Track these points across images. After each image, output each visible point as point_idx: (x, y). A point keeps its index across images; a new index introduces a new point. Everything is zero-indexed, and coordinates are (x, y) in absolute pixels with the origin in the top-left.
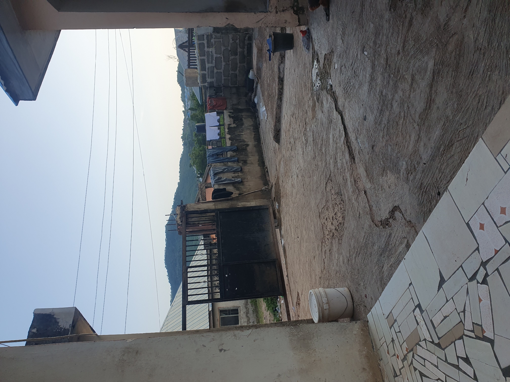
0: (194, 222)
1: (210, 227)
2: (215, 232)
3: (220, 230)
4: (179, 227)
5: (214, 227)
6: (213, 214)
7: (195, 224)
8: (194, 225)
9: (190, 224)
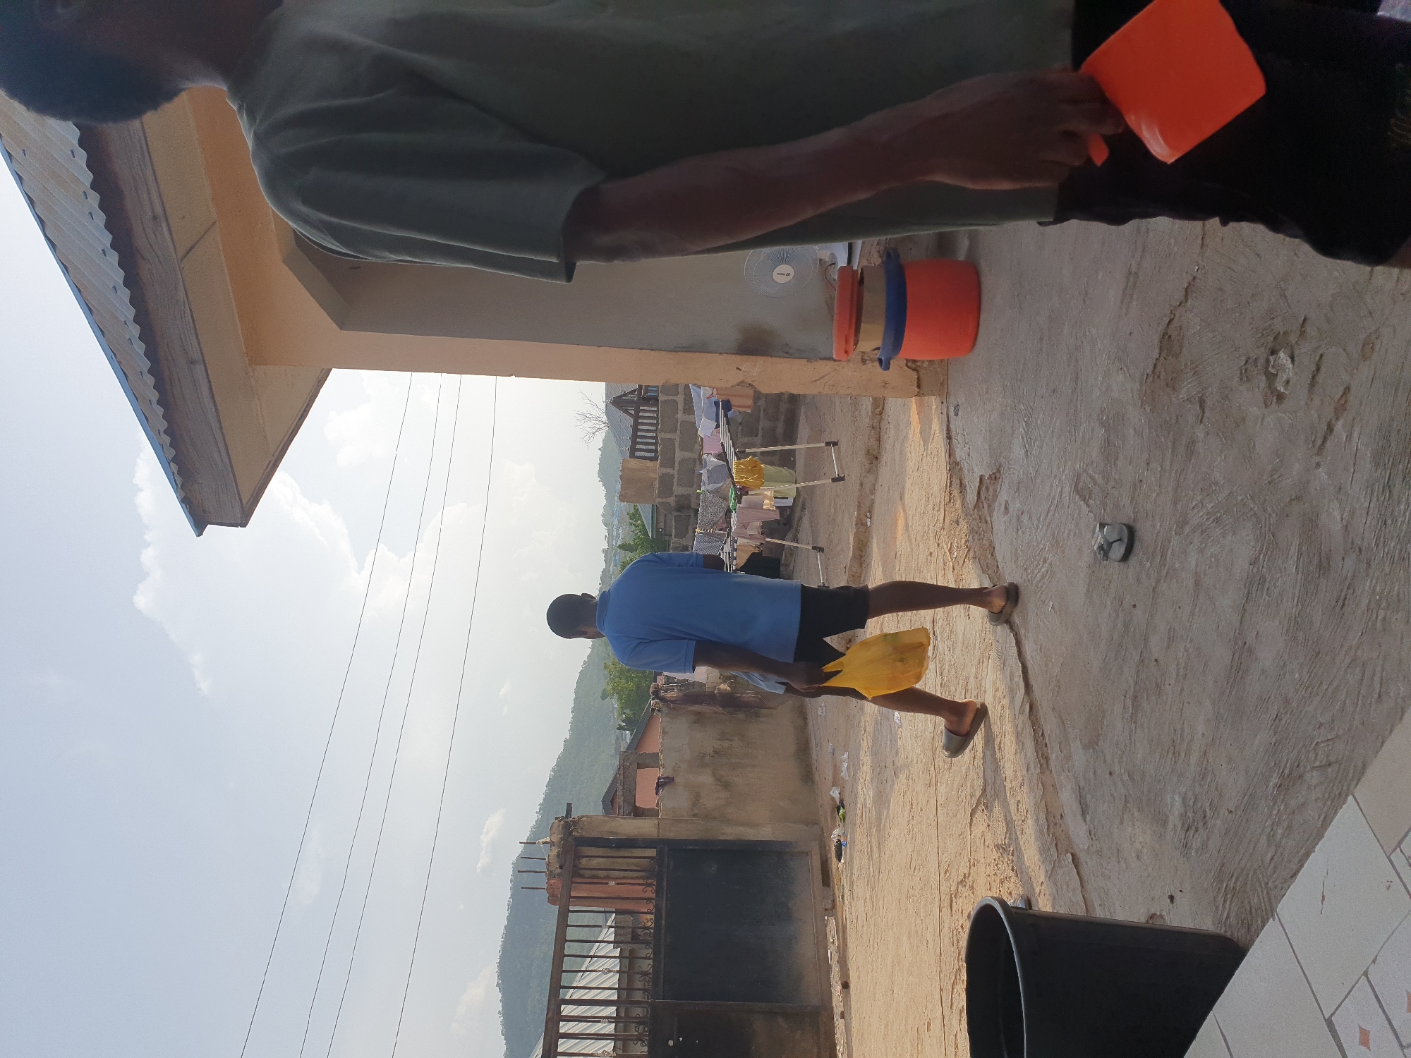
0: (593, 872)
1: (638, 891)
2: (651, 906)
3: (664, 902)
4: (552, 881)
5: (650, 893)
6: (652, 853)
7: (598, 877)
8: (595, 880)
9: (582, 876)
